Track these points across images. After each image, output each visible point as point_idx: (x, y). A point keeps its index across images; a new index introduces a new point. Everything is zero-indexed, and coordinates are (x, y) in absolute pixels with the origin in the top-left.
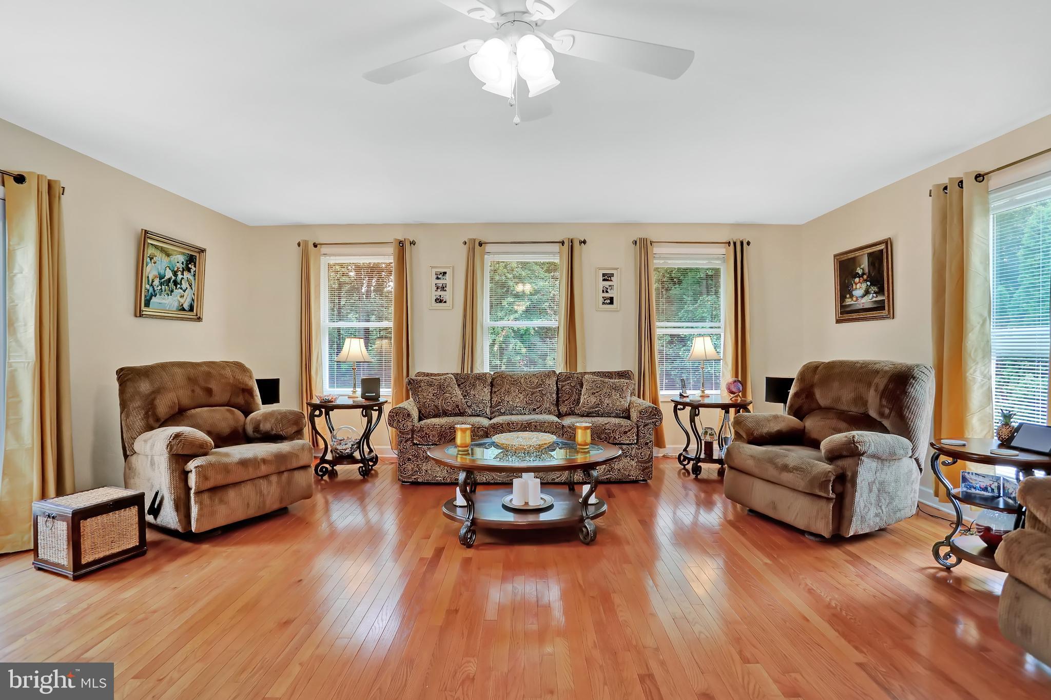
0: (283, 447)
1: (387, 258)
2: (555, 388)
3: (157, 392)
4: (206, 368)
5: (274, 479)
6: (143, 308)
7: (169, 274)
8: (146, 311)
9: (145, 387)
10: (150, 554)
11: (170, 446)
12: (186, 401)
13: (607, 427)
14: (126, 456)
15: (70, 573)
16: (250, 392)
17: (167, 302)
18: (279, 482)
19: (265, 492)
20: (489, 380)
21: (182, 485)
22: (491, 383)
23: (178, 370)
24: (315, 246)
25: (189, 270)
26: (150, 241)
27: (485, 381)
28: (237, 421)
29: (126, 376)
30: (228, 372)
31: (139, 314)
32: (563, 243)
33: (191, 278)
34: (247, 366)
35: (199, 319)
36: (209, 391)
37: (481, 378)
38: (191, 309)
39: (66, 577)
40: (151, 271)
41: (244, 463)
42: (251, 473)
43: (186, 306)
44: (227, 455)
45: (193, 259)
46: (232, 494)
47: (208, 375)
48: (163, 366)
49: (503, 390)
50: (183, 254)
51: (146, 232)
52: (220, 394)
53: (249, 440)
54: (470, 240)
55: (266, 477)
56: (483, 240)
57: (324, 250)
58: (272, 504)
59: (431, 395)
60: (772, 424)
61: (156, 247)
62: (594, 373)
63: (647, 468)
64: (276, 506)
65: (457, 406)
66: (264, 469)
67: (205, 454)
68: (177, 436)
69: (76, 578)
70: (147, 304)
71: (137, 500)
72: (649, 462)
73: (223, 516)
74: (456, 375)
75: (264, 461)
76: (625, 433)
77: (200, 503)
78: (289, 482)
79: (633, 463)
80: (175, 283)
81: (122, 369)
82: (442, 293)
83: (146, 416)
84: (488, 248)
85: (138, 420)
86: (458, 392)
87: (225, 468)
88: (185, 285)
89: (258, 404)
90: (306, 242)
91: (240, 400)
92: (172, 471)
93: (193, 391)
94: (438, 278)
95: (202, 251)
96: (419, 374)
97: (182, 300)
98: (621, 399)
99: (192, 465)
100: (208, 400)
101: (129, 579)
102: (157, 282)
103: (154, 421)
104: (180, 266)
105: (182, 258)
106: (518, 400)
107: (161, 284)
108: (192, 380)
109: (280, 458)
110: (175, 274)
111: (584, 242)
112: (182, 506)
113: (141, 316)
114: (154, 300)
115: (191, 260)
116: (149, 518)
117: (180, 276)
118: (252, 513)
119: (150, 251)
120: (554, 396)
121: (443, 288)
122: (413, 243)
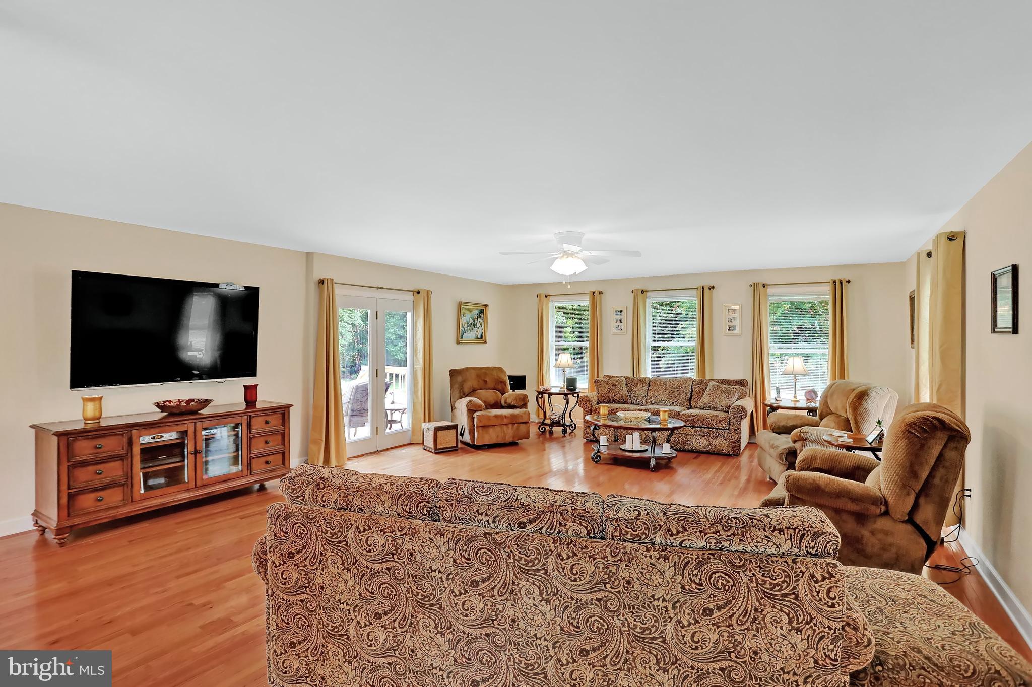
0: (516, 411)
1: (586, 303)
2: (690, 389)
3: (464, 381)
4: (484, 370)
5: (510, 426)
6: (460, 340)
7: (471, 321)
8: (462, 341)
9: (459, 379)
10: (459, 451)
11: (467, 405)
12: (476, 386)
13: (708, 416)
14: (452, 410)
15: (434, 451)
16: (504, 383)
17: (470, 336)
18: (512, 428)
19: (506, 432)
20: (647, 382)
21: (472, 423)
22: (649, 384)
23: (472, 371)
24: (546, 296)
25: (480, 317)
26: (463, 307)
27: (645, 383)
28: (498, 397)
29: (453, 373)
30: (495, 373)
31: (458, 343)
32: (698, 288)
33: (482, 321)
34: (505, 369)
35: (485, 342)
36: (486, 382)
37: (642, 381)
38: (481, 338)
39: (432, 452)
40: (463, 321)
41: (496, 416)
42: (499, 422)
43: (479, 337)
44: (490, 412)
45: (482, 311)
46: (491, 430)
47: (486, 374)
48: (467, 369)
49: (654, 389)
50: (477, 309)
51: (461, 302)
52: (491, 384)
53: (503, 407)
54: (636, 290)
55: (507, 424)
56: (644, 288)
57: (552, 298)
58: (509, 439)
59: (606, 390)
60: (789, 421)
61: (465, 308)
62: (718, 381)
63: (735, 446)
64: (511, 440)
65: (622, 397)
66: (505, 421)
67: (481, 411)
68: (470, 401)
69: (436, 453)
70: (462, 338)
71: (455, 427)
72: (737, 442)
73: (487, 440)
74: (627, 378)
75: (506, 417)
76: (720, 421)
77: (478, 431)
78: (517, 429)
79: (725, 442)
80: (474, 325)
81: (451, 370)
82: (620, 324)
83: (460, 393)
84: (649, 294)
85: (457, 394)
86: (625, 390)
87: (489, 418)
88: (478, 325)
89: (508, 390)
90: (541, 294)
91: (500, 387)
92: (468, 417)
93: (479, 381)
94: (617, 315)
95: (487, 306)
96: (605, 376)
97: (477, 333)
98: (727, 400)
99: (475, 415)
100: (485, 385)
101: (452, 457)
102: (466, 326)
103: (463, 395)
104: (476, 316)
105: (477, 312)
106: (662, 396)
107: (468, 327)
108: (478, 376)
109: (513, 416)
110: (474, 321)
111: (713, 287)
112: (472, 433)
113: (459, 343)
114: (465, 335)
115: (481, 312)
116: (460, 437)
117: (476, 321)
118: (500, 441)
119: (463, 311)
120: (689, 395)
121: (621, 321)
122: (601, 293)
